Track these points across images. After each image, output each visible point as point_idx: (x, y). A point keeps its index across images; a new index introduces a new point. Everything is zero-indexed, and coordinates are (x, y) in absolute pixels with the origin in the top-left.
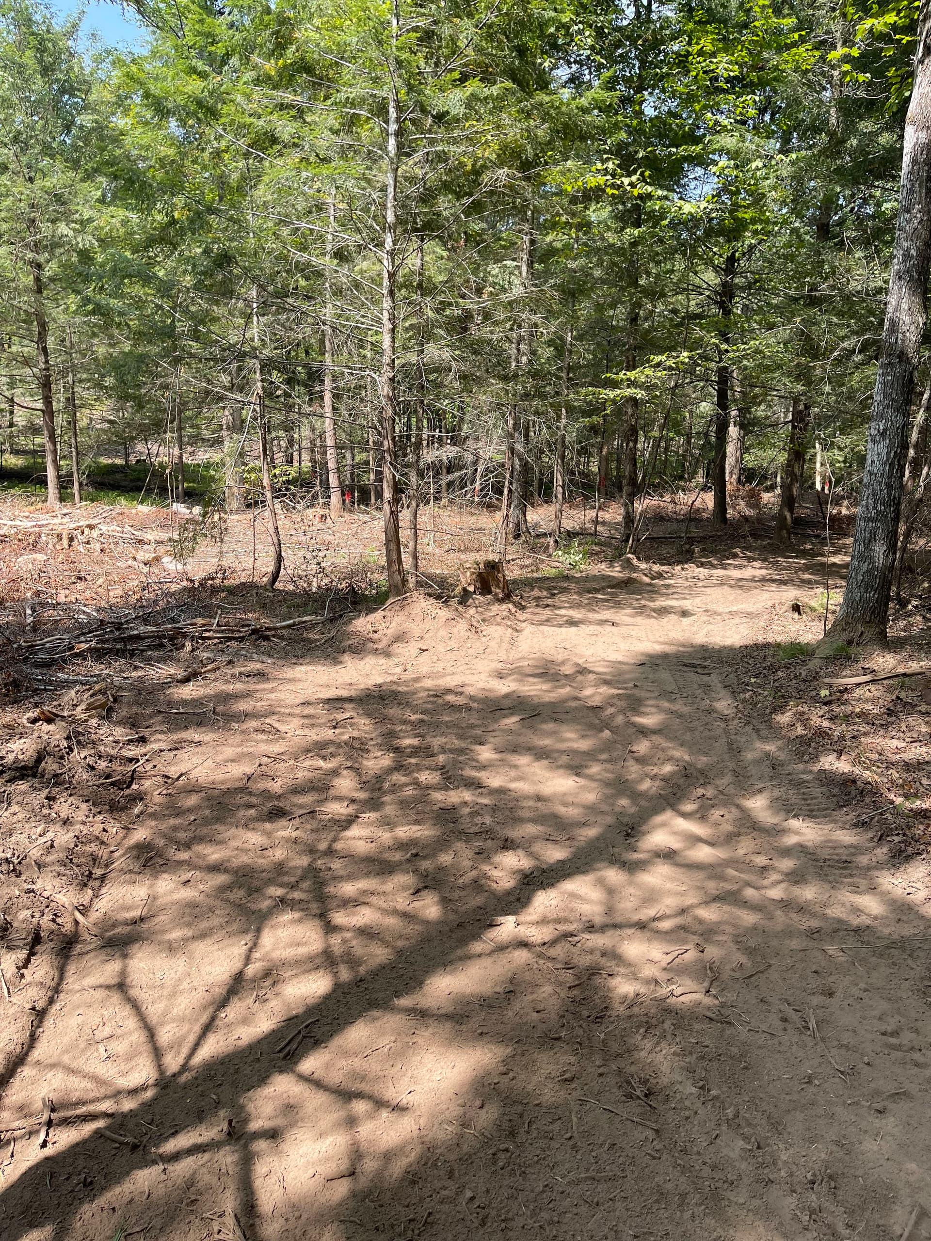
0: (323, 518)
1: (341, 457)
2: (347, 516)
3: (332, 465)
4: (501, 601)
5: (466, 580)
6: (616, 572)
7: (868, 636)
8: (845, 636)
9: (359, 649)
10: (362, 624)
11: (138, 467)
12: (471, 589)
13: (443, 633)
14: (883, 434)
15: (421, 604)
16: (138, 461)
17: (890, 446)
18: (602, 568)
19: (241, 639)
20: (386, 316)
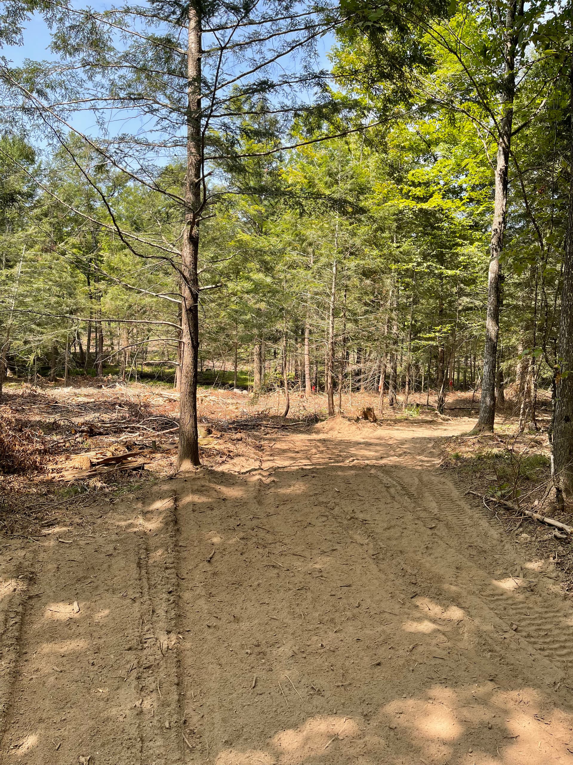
0: (302, 397)
1: (311, 369)
2: (313, 396)
3: (307, 372)
4: (372, 422)
5: (359, 414)
6: (429, 418)
7: (486, 428)
8: (478, 428)
9: (318, 432)
10: (319, 425)
11: (207, 372)
12: (361, 417)
13: (347, 429)
14: (487, 363)
15: (339, 419)
16: (207, 370)
17: (489, 367)
18: (423, 417)
19: (278, 428)
20: (331, 322)
